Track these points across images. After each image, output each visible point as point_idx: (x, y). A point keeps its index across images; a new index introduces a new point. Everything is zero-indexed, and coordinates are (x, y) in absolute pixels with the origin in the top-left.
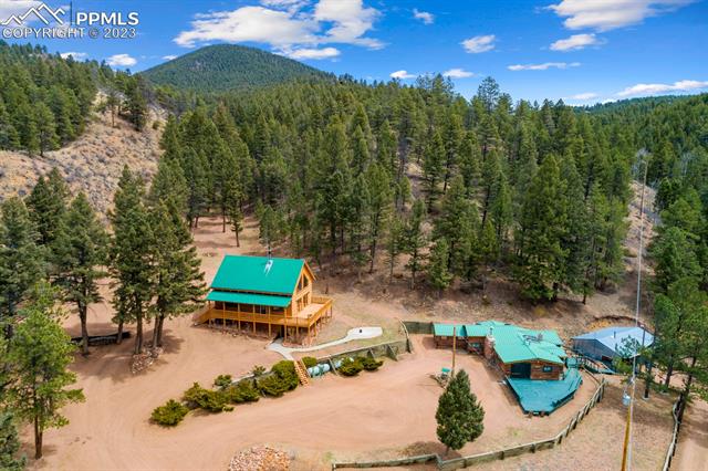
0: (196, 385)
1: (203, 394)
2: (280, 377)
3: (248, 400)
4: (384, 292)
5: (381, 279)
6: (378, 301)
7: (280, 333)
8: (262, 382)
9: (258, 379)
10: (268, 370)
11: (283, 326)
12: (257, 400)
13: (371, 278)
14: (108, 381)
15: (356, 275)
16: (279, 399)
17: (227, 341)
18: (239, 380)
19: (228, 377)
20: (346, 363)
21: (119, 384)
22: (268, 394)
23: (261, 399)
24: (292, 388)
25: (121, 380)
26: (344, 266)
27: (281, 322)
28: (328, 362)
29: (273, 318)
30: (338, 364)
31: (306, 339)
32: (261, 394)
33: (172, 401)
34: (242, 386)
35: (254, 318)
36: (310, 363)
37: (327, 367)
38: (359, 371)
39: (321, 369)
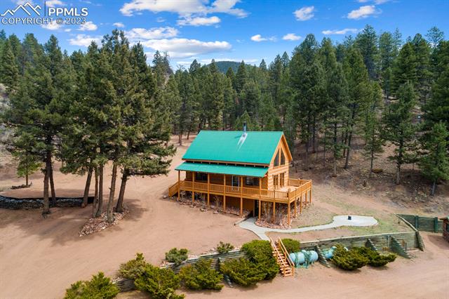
0: (140, 257)
1: (143, 269)
2: (252, 260)
3: (207, 287)
4: (365, 185)
5: (358, 174)
6: (360, 193)
7: (254, 211)
8: (228, 264)
9: (222, 260)
10: (237, 249)
11: (256, 201)
12: (219, 289)
13: (346, 173)
14: (48, 241)
15: (330, 170)
16: (250, 292)
17: (193, 214)
18: (197, 257)
19: (183, 252)
20: (339, 253)
21: (59, 247)
22: (235, 282)
23: (225, 289)
24: (269, 278)
25: (62, 243)
26: (316, 162)
27: (255, 197)
28: (316, 249)
29: (245, 191)
30: (329, 253)
31: (284, 220)
32: (225, 280)
33: (101, 275)
34: (201, 265)
35: (224, 191)
36: (292, 247)
37: (314, 255)
38: (361, 265)
39: (307, 257)
